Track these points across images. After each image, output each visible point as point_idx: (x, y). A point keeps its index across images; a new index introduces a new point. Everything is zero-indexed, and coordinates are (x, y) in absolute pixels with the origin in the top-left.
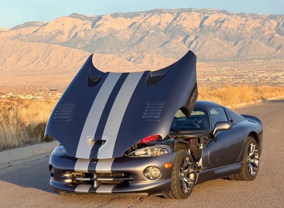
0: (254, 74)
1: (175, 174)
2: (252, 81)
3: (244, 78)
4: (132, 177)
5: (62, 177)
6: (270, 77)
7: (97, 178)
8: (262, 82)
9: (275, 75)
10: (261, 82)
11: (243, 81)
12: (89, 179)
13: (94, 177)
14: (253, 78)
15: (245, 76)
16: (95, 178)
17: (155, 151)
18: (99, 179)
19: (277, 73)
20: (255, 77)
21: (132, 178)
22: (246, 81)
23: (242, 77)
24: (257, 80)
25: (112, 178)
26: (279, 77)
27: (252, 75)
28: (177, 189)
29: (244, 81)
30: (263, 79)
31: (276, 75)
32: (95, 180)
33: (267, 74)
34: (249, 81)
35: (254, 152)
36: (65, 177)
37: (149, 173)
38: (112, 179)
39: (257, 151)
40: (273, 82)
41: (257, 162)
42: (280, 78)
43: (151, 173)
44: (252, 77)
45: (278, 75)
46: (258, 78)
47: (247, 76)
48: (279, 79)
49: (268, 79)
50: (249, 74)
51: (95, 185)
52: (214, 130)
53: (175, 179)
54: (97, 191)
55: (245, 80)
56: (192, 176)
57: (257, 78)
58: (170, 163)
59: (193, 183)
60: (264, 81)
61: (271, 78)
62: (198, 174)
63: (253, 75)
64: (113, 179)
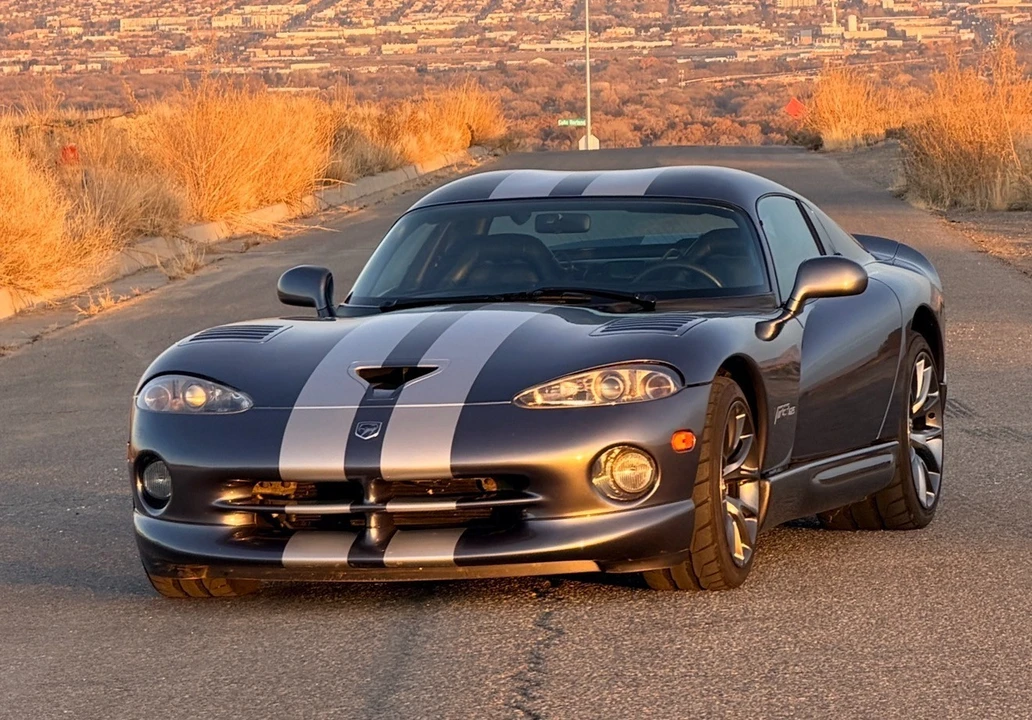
0: (95, 19)
1: (707, 480)
2: (78, 67)
3: (27, 46)
4: (540, 492)
5: (214, 503)
6: (202, 35)
7: (385, 501)
8: (151, 71)
9: (237, 22)
10: (143, 72)
11: (17, 69)
12: (345, 508)
13: (368, 498)
14: (88, 42)
15: (28, 33)
16: (372, 504)
17: (623, 381)
18: (390, 507)
19: (248, 9)
20: (104, 38)
21: (540, 498)
22: (36, 68)
23: (11, 37)
24: (116, 56)
25: (453, 500)
26: (263, 36)
27: (76, 21)
28: (713, 544)
29: (27, 65)
30: (155, 50)
31: (245, 21)
32: (371, 511)
33: (183, 20)
34: (59, 67)
35: (928, 398)
36: (225, 502)
37: (604, 474)
38: (452, 505)
39: (937, 393)
40: (227, 70)
41: (935, 445)
42: (271, 42)
43: (612, 476)
44: (79, 37)
45: (255, 20)
46: (122, 46)
47: (41, 33)
48: (266, 48)
49: (191, 52)
50: (59, 14)
51: (373, 534)
52: (791, 298)
53: (706, 501)
54: (386, 559)
55: (34, 62)
56: (748, 491)
57: (112, 43)
58: (689, 431)
59: (756, 520)
60: (161, 63)
61: (206, 40)
62: (768, 484)
63: (89, 26)
64: (458, 502)
